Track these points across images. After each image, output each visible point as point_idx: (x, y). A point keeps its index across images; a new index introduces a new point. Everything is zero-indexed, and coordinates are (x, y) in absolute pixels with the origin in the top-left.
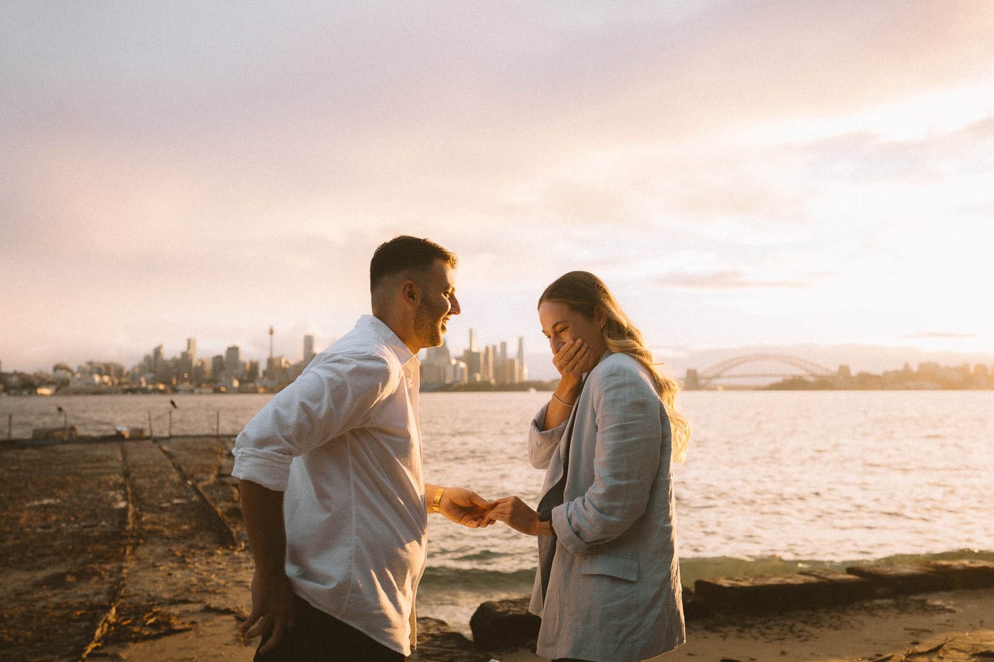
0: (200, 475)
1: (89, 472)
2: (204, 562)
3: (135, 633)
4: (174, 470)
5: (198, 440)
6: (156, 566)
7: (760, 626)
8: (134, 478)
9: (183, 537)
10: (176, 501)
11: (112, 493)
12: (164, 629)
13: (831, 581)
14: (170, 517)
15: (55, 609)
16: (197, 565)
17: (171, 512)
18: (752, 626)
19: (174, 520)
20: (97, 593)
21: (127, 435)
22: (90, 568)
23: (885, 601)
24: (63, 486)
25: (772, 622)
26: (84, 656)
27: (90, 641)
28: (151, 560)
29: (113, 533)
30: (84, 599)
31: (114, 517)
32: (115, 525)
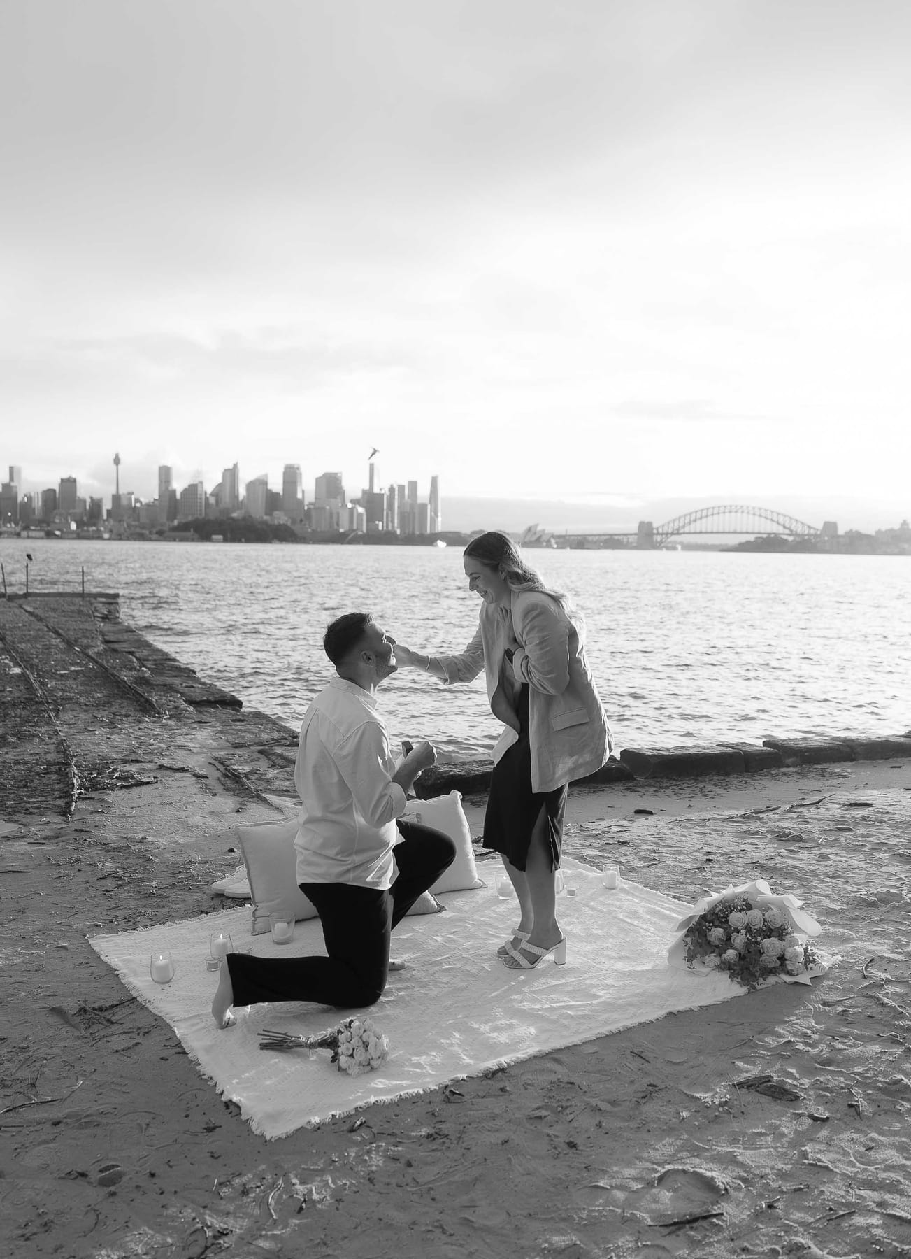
0: (84, 641)
2: (136, 728)
3: (108, 784)
4: (51, 634)
5: (61, 600)
6: (90, 731)
7: (675, 788)
8: (13, 642)
9: (100, 705)
10: (73, 668)
12: (129, 783)
14: (77, 684)
15: (15, 764)
16: (131, 730)
17: (75, 679)
18: (667, 788)
20: (47, 753)
22: (25, 731)
23: (791, 769)
25: (683, 786)
27: (73, 788)
28: (82, 726)
29: (26, 699)
30: (38, 757)
31: (17, 684)
32: (24, 691)
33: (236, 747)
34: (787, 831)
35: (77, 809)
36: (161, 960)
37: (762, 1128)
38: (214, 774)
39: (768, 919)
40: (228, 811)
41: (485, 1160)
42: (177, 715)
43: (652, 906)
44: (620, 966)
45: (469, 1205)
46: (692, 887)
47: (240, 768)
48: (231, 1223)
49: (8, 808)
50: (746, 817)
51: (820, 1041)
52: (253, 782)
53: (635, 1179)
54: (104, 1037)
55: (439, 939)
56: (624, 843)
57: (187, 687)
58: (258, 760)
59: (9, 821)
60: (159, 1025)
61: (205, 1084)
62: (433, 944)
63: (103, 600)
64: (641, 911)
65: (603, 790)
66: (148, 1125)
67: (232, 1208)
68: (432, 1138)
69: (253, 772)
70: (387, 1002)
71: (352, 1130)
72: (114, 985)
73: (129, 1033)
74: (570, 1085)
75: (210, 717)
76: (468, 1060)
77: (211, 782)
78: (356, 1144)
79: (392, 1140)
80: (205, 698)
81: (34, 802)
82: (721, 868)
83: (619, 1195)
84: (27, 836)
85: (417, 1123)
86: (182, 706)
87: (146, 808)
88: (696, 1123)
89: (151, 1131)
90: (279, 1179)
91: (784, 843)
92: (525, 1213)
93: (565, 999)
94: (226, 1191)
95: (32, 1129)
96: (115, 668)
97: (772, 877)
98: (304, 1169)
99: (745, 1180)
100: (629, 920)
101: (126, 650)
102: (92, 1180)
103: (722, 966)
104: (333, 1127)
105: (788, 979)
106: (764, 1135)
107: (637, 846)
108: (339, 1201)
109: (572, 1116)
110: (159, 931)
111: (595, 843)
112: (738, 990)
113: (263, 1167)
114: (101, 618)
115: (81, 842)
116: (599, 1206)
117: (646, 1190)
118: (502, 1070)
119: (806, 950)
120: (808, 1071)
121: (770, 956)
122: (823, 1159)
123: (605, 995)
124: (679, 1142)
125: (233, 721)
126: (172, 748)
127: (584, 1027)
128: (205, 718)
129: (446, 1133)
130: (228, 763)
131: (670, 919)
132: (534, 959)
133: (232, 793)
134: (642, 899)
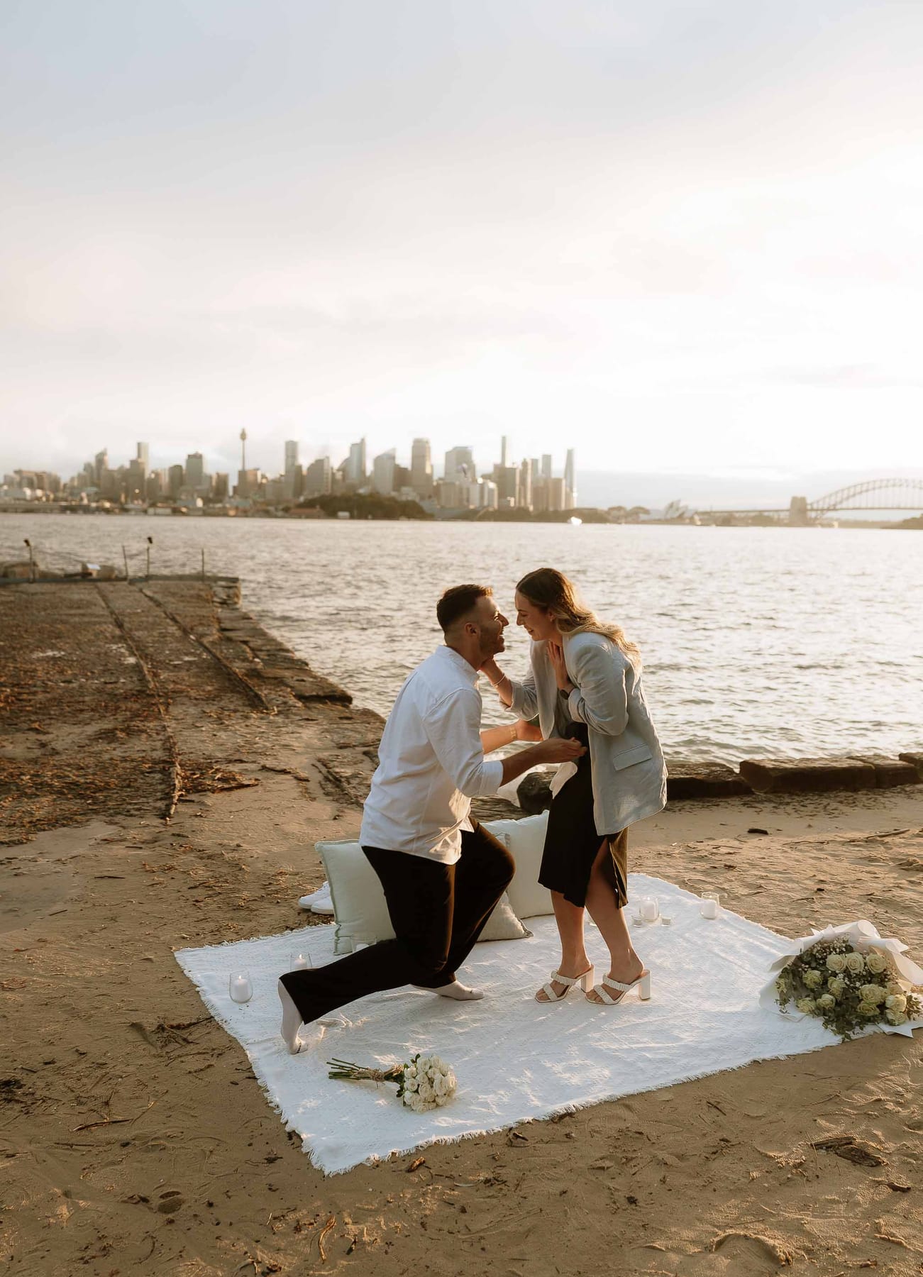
0: (200, 629)
1: (77, 619)
2: (243, 725)
3: (209, 785)
4: (168, 620)
5: (181, 583)
6: (198, 727)
7: (796, 804)
8: (131, 630)
9: (210, 699)
10: (187, 659)
11: (114, 647)
12: (231, 785)
13: (877, 766)
14: (189, 676)
15: (121, 761)
16: (237, 727)
17: (188, 670)
18: (788, 804)
19: (193, 680)
20: (153, 750)
21: (95, 575)
22: (134, 726)
24: (59, 636)
25: (809, 801)
26: (175, 801)
27: (174, 790)
28: (190, 721)
29: (138, 691)
30: (144, 754)
31: (131, 674)
32: (137, 682)
33: (341, 748)
34: (911, 859)
35: (176, 812)
36: (240, 980)
37: (837, 1193)
38: (316, 777)
39: (869, 963)
40: (325, 817)
41: (541, 1210)
42: (285, 711)
43: (751, 940)
44: (708, 1006)
45: (518, 1257)
46: (798, 920)
47: (343, 770)
48: (281, 1260)
49: (109, 809)
50: (869, 841)
51: (913, 1101)
52: (354, 787)
53: (693, 1242)
54: (179, 1056)
55: (522, 967)
56: (730, 867)
57: (298, 680)
58: (362, 762)
59: (111, 823)
60: (233, 1046)
61: (270, 1111)
62: (515, 972)
63: (223, 583)
64: (738, 945)
65: (718, 805)
66: (211, 1152)
67: (283, 1244)
68: (489, 1184)
69: (355, 776)
70: (461, 1034)
71: (410, 1170)
72: (194, 1002)
73: (204, 1053)
74: (638, 1135)
75: (319, 714)
76: (537, 1102)
77: (313, 786)
78: (413, 1185)
79: (448, 1182)
80: (314, 693)
81: (136, 804)
82: (831, 900)
83: (674, 1258)
84: (125, 840)
85: (477, 1167)
86: (291, 702)
87: (244, 813)
88: (766, 1185)
89: (214, 1158)
90: (331, 1218)
91: (906, 872)
92: (575, 1270)
93: (646, 1039)
94: (279, 1226)
95: (101, 1149)
96: (228, 658)
97: (886, 912)
98: (359, 1208)
99: (808, 1251)
100: (723, 955)
101: (241, 639)
102: (153, 1206)
103: (816, 1012)
104: (392, 1165)
105: (887, 1029)
106: (838, 1202)
107: (743, 871)
108: (389, 1244)
109: (636, 1169)
110: (243, 946)
111: (700, 865)
112: (831, 1038)
113: (318, 1203)
114: (221, 603)
115: (177, 847)
116: (652, 1268)
117: (702, 1255)
118: (570, 1115)
119: (909, 998)
120: (894, 1135)
121: (869, 1004)
122: (898, 1235)
123: (687, 1038)
124: (744, 1205)
125: (341, 718)
126: (277, 747)
127: (661, 1072)
128: (313, 714)
129: (505, 1179)
130: (331, 765)
131: (768, 954)
132: (616, 995)
133: (331, 798)
134: (741, 932)
